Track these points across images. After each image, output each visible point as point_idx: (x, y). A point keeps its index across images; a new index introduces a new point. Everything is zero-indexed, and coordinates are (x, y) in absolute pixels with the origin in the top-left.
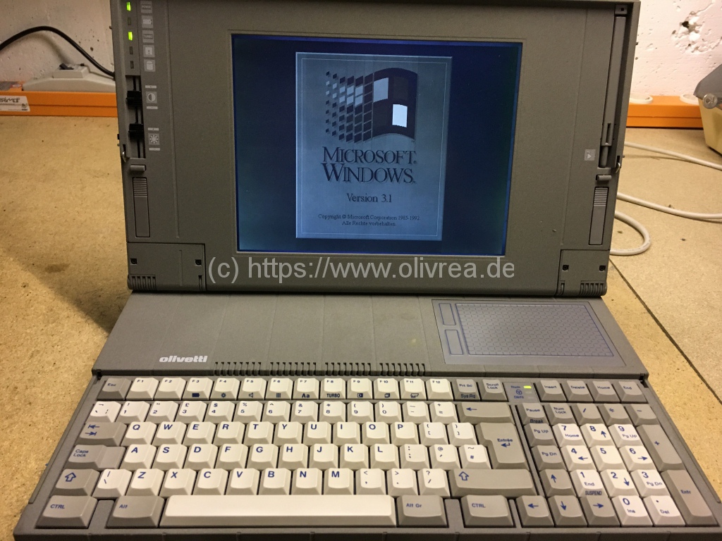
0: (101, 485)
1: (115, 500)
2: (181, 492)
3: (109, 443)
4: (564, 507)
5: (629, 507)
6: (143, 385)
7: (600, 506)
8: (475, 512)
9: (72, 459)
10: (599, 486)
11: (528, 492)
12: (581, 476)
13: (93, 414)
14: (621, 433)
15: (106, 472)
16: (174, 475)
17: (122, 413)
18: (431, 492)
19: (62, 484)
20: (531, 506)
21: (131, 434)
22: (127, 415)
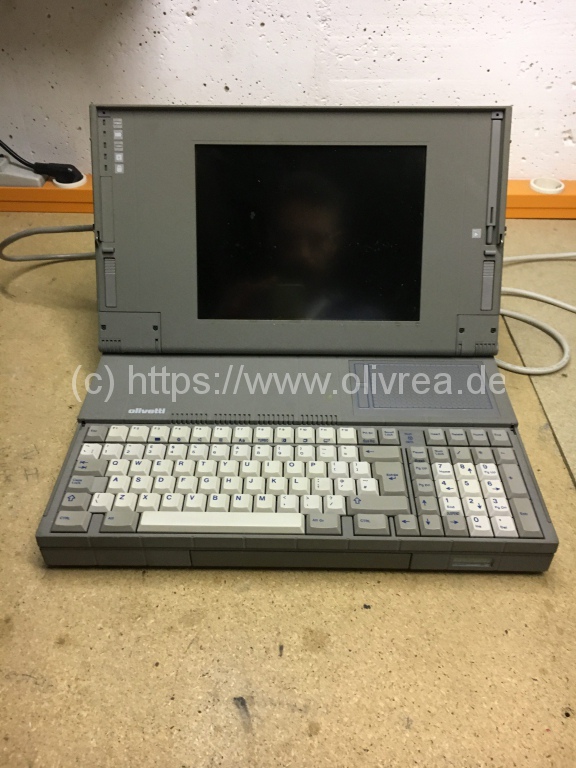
0: (94, 504)
1: (104, 514)
2: (151, 509)
3: (97, 474)
4: (428, 523)
5: (477, 524)
6: (117, 432)
7: (456, 522)
8: (362, 525)
9: (71, 485)
10: (458, 508)
11: (404, 512)
12: (445, 501)
13: (82, 453)
14: (483, 470)
15: (96, 495)
16: (145, 497)
17: (104, 453)
18: (332, 511)
19: (66, 503)
20: (404, 521)
21: (111, 468)
22: (108, 454)
